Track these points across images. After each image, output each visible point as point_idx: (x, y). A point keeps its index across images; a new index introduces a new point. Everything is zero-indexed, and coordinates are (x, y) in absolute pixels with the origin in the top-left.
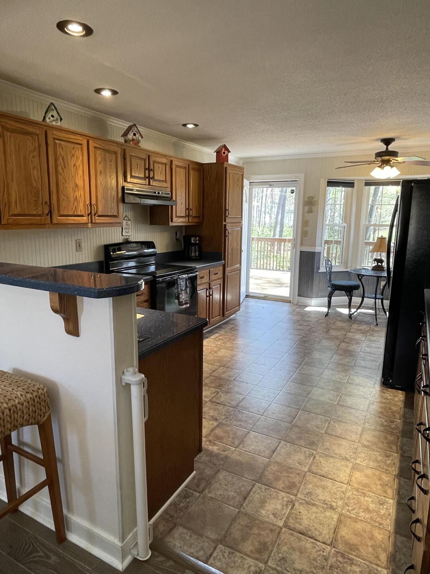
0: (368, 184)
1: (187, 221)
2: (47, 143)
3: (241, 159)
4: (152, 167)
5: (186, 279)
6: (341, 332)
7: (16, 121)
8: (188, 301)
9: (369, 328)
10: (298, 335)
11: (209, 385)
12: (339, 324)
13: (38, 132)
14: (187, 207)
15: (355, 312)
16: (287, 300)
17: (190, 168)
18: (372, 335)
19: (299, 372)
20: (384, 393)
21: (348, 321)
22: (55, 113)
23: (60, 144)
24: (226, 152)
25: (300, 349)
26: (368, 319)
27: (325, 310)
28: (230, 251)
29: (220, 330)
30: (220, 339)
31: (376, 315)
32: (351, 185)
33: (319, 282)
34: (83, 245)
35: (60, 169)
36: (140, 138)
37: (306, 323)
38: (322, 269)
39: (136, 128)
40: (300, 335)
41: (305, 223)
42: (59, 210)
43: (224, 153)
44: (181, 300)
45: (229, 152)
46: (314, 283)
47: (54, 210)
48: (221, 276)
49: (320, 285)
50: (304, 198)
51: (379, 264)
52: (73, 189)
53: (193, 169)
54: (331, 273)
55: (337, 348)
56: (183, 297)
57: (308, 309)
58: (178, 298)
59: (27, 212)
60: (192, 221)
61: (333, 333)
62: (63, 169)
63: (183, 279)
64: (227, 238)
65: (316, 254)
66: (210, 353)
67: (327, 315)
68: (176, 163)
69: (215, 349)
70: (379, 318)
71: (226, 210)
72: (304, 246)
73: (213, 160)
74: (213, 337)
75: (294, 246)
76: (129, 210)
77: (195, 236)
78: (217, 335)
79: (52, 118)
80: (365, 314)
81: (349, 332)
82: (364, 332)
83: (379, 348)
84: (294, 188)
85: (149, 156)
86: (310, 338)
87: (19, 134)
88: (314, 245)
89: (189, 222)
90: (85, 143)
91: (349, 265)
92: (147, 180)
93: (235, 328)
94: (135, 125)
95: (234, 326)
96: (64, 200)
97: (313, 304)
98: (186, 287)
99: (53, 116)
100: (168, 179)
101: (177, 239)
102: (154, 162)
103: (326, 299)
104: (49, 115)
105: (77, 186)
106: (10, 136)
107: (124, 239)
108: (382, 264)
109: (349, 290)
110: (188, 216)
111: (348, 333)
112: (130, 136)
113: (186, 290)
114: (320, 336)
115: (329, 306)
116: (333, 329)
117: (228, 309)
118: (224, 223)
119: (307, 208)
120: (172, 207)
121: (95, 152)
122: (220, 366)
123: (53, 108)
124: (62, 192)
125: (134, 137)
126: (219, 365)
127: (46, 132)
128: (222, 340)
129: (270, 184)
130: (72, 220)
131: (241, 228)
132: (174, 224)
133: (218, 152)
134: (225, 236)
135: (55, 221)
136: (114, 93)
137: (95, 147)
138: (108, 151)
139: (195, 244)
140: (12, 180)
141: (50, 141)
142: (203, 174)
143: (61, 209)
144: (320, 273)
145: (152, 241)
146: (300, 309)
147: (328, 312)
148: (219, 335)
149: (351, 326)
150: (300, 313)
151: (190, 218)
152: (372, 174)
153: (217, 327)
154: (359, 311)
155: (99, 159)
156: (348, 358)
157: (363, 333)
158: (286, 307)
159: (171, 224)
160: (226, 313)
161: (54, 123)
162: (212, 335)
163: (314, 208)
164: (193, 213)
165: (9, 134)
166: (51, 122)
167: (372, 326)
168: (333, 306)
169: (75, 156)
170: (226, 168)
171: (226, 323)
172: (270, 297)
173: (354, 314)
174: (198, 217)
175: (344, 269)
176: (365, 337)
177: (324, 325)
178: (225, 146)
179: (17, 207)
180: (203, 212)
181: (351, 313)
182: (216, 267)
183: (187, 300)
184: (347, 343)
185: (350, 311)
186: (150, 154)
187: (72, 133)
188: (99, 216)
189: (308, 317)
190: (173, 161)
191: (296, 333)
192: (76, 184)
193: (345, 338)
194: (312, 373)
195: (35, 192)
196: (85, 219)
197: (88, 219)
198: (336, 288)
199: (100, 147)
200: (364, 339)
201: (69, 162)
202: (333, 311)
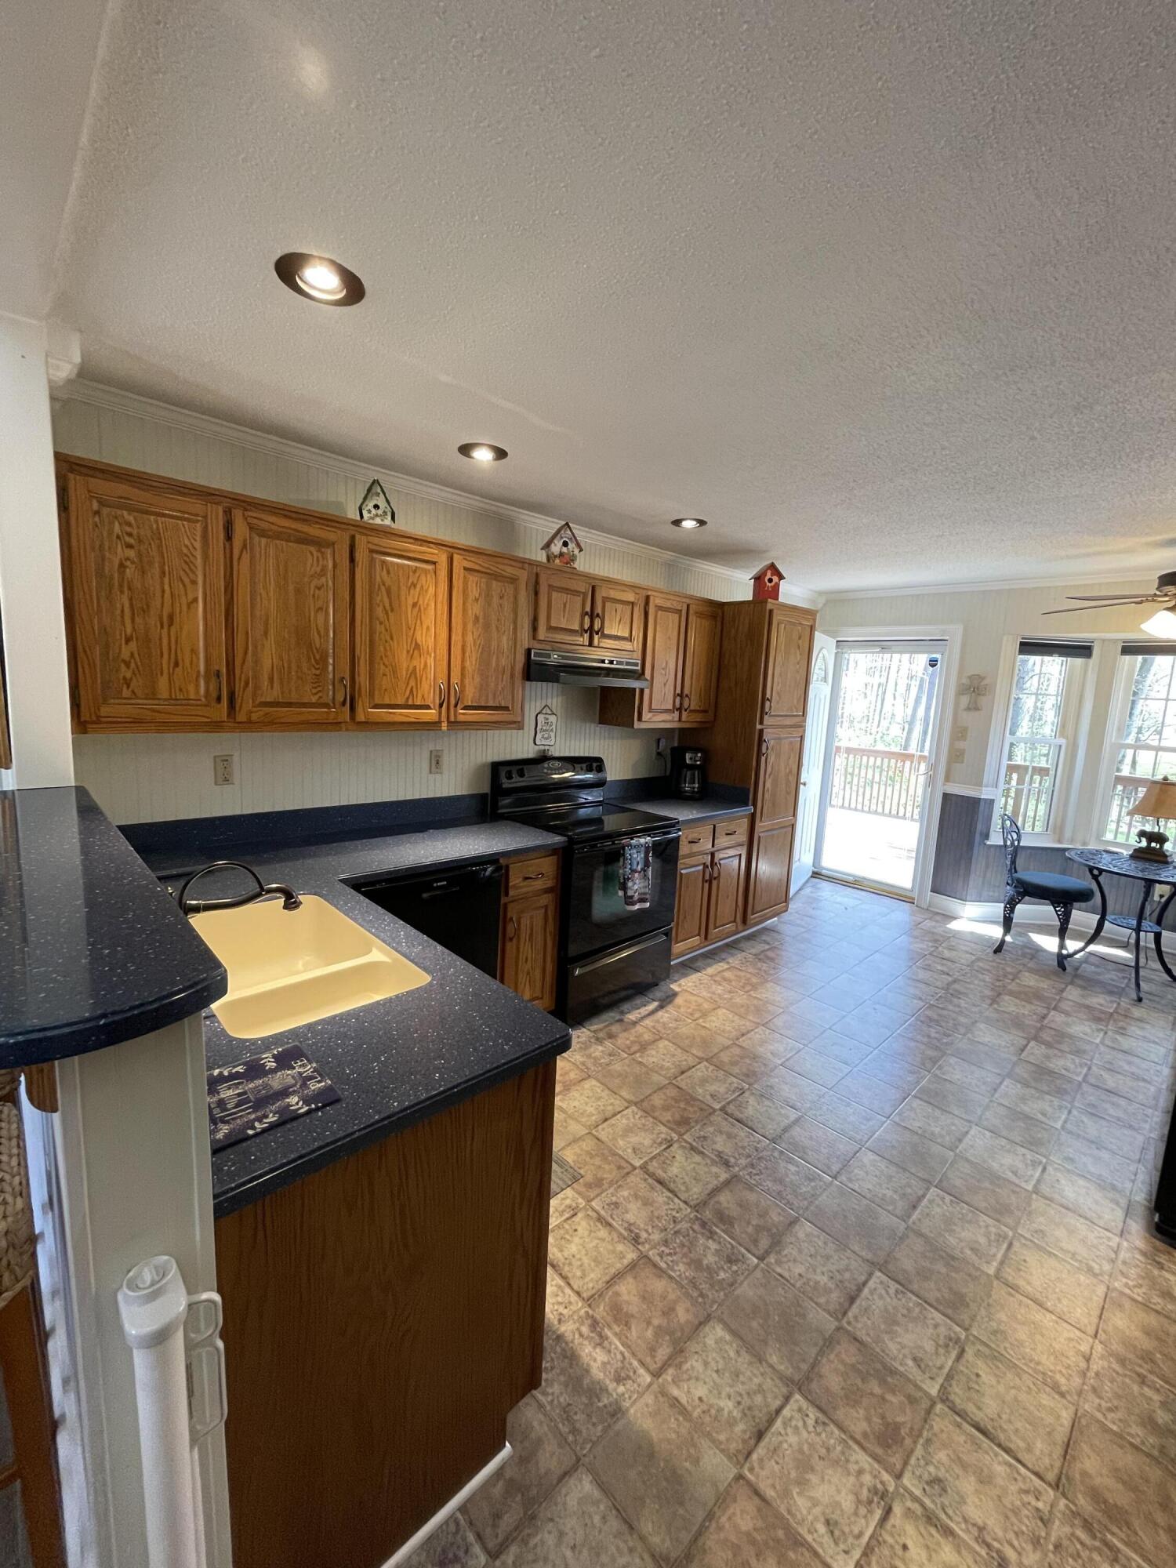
0: (1129, 650)
1: (677, 719)
2: (352, 560)
3: (821, 593)
4: (599, 610)
5: (647, 849)
6: (1033, 1007)
7: (286, 516)
8: (648, 896)
9: (1115, 1005)
10: (916, 997)
11: (656, 1114)
12: (1030, 980)
13: (332, 537)
14: (678, 691)
15: (1076, 952)
16: (906, 897)
17: (691, 611)
18: (1122, 1031)
19: (897, 1119)
20: (1161, 1267)
21: (1055, 973)
22: (381, 502)
23: (384, 562)
24: (775, 579)
25: (913, 1044)
26: (1111, 976)
27: (997, 932)
28: (768, 785)
29: (732, 955)
30: (725, 979)
31: (1137, 968)
32: (1086, 651)
33: (987, 867)
34: (446, 760)
35: (379, 611)
36: (576, 551)
37: (943, 965)
38: (995, 839)
39: (569, 532)
40: (920, 999)
41: (959, 733)
42: (372, 695)
43: (770, 580)
44: (630, 893)
45: (781, 577)
46: (973, 867)
47: (360, 695)
48: (744, 838)
49: (988, 875)
50: (959, 678)
51: (1153, 844)
52: (408, 652)
53: (699, 614)
54: (1017, 850)
55: (1015, 1059)
56: (636, 887)
57: (954, 925)
58: (624, 887)
59: (294, 698)
60: (688, 720)
61: (1010, 1005)
62: (387, 613)
63: (639, 846)
64: (763, 758)
65: (982, 803)
66: (691, 1014)
67: (999, 948)
68: (659, 602)
69: (706, 1006)
70: (1149, 981)
71: (764, 699)
72: (954, 782)
73: (748, 595)
74: (710, 971)
75: (931, 780)
76: (555, 693)
77: (695, 750)
78: (723, 966)
79: (374, 511)
80: (1103, 958)
81: (1055, 1009)
82: (1099, 1018)
83: (1144, 1080)
84: (938, 656)
85: (593, 588)
86: (945, 1013)
87: (287, 541)
88: (979, 784)
89: (680, 720)
90: (442, 559)
91: (1068, 834)
92: (586, 636)
93: (770, 954)
94: (567, 524)
95: (767, 947)
96: (384, 675)
97: (965, 915)
98: (647, 864)
99: (376, 507)
100: (638, 634)
101: (659, 754)
102: (605, 600)
103: (999, 909)
104: (370, 505)
105: (417, 646)
106: (267, 545)
107: (540, 751)
108: (1161, 847)
109: (1064, 899)
110: (680, 709)
111: (1053, 1013)
112: (556, 548)
113: (644, 870)
114: (974, 1009)
115: (1008, 923)
116: (1011, 993)
117: (757, 908)
118: (759, 727)
119: (965, 700)
120: (642, 691)
121: (465, 577)
122: (701, 1060)
123: (379, 490)
124: (381, 658)
125: (565, 550)
126: (700, 1054)
127: (353, 538)
128: (729, 981)
129: (883, 646)
130: (401, 714)
131: (802, 738)
132: (643, 726)
133: (758, 579)
134: (759, 754)
135: (361, 717)
136: (501, 454)
137: (465, 569)
138: (495, 576)
139: (692, 767)
140: (266, 633)
141: (361, 556)
142: (722, 623)
143: (376, 693)
144: (991, 846)
145: (596, 755)
146: (934, 924)
147: (1003, 942)
148: (726, 966)
149: (1062, 991)
150: (933, 933)
151: (684, 714)
152: (1144, 626)
153: (727, 945)
154: (1092, 948)
155: (474, 592)
156: (1048, 1097)
157: (1098, 1020)
158: (901, 914)
159: (637, 725)
160: (752, 917)
161: (378, 521)
162: (709, 965)
163: (983, 701)
164: (694, 703)
165: (264, 541)
166: (373, 518)
167: (1125, 1002)
168: (1019, 925)
169: (418, 586)
170: (771, 611)
171: (749, 938)
172: (866, 883)
173: (1077, 956)
174: (705, 711)
175: (1054, 842)
176: (1101, 1034)
177: (987, 979)
178: (773, 567)
179: (272, 688)
180: (716, 703)
181: (1064, 952)
182: (736, 820)
183: (645, 894)
184: (1049, 1045)
185: (1062, 946)
186: (597, 583)
187: (416, 539)
188: (466, 708)
189: (951, 949)
190: (652, 598)
191: (912, 990)
192: (416, 644)
193: (1042, 1028)
194: (933, 1134)
195: (318, 657)
196: (431, 714)
197: (440, 713)
198: (1027, 891)
199: (477, 567)
200: (1098, 1041)
201: (403, 598)
202: (1020, 940)
